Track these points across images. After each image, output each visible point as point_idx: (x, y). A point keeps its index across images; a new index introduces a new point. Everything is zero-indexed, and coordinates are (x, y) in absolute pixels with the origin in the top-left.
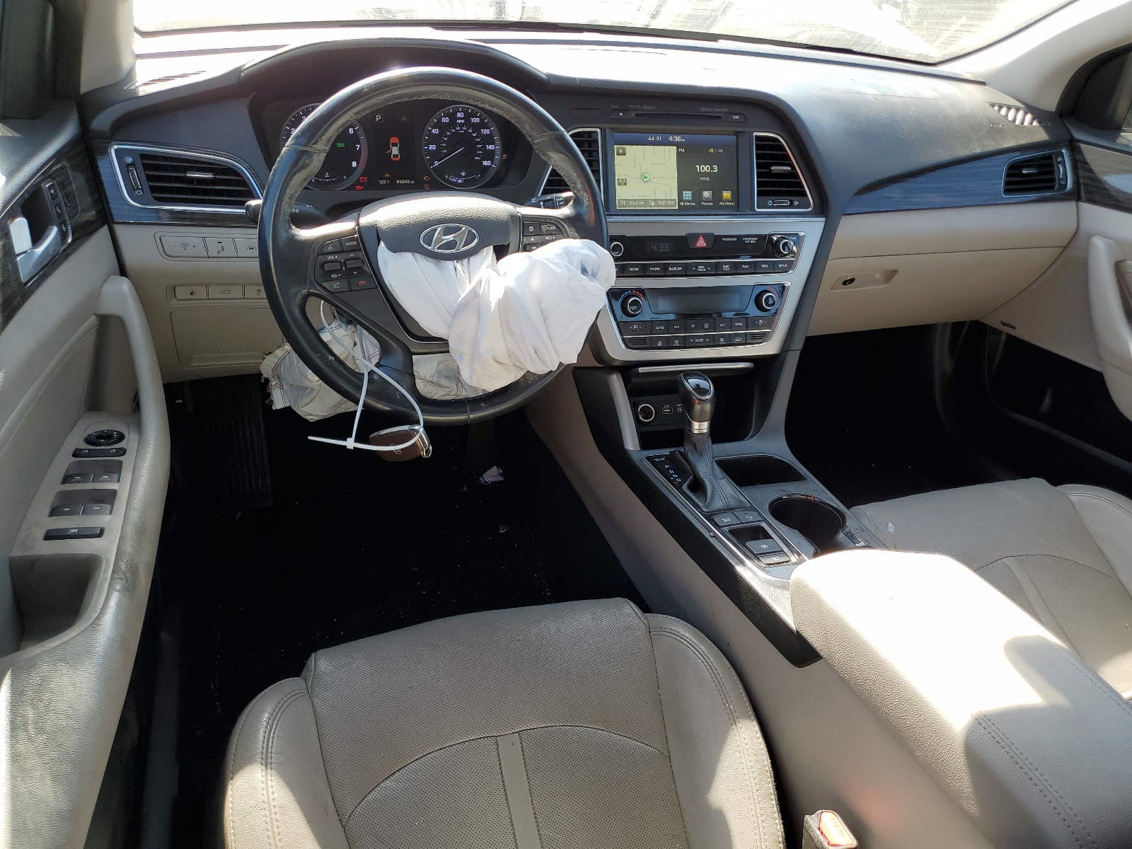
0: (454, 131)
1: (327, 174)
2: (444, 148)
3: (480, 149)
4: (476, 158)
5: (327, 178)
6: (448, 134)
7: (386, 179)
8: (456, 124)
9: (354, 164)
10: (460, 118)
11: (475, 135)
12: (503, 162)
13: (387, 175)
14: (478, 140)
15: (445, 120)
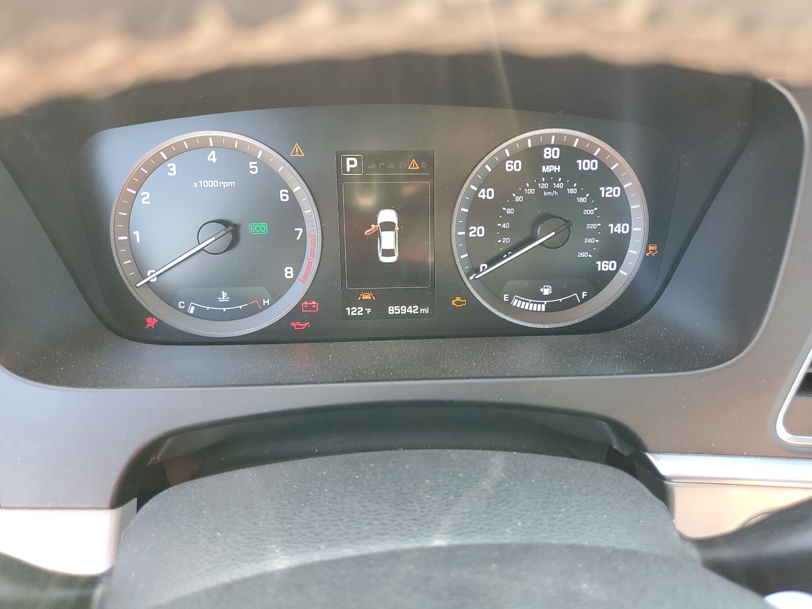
0: (531, 191)
1: (224, 294)
2: (504, 233)
3: (592, 234)
4: (582, 255)
5: (224, 304)
6: (518, 199)
7: (365, 304)
8: (540, 175)
9: (289, 272)
10: (551, 162)
11: (582, 200)
12: (648, 262)
13: (367, 297)
14: (591, 212)
15: (514, 166)
